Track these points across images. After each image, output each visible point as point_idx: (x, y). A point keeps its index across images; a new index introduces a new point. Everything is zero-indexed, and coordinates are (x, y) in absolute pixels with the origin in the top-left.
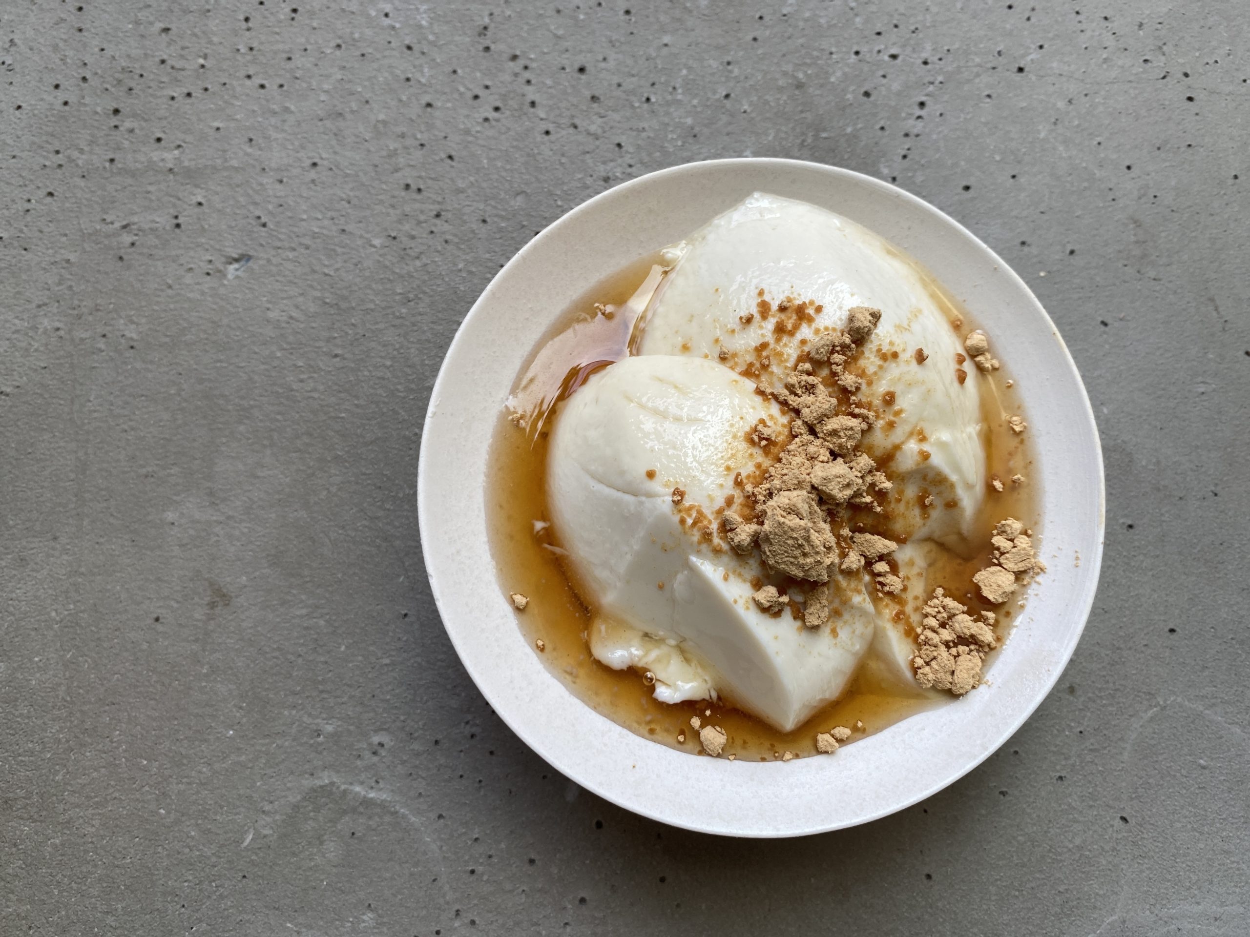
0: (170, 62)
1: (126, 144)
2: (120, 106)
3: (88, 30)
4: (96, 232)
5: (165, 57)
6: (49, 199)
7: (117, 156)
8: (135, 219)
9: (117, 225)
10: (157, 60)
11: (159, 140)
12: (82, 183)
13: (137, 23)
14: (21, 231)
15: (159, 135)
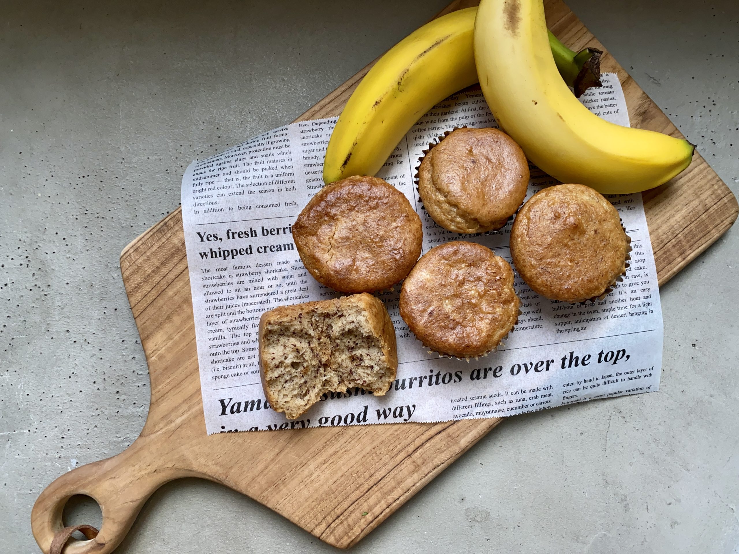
0: (137, 372)
1: (123, 406)
2: (119, 390)
3: (104, 359)
4: (114, 441)
5: (135, 370)
6: (96, 429)
7: (120, 410)
8: (128, 436)
9: (122, 438)
10: (132, 370)
11: (135, 403)
12: (107, 422)
13: (123, 355)
14: (87, 442)
15: (135, 402)
